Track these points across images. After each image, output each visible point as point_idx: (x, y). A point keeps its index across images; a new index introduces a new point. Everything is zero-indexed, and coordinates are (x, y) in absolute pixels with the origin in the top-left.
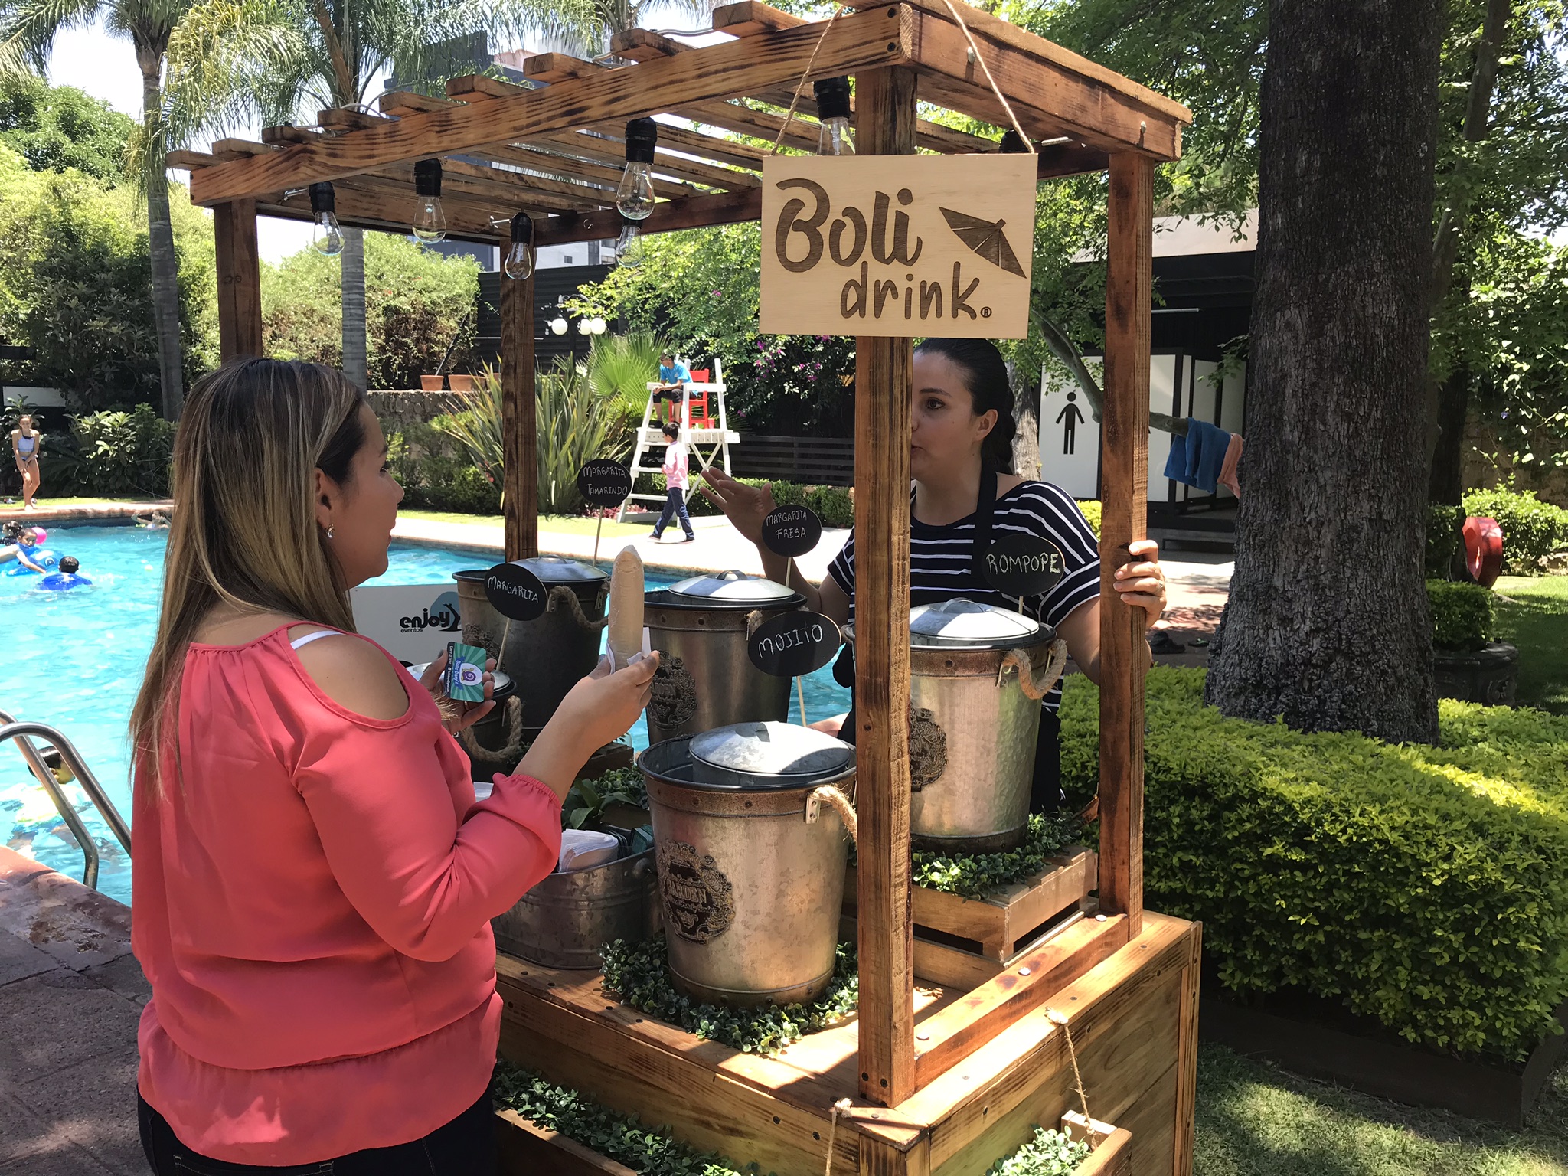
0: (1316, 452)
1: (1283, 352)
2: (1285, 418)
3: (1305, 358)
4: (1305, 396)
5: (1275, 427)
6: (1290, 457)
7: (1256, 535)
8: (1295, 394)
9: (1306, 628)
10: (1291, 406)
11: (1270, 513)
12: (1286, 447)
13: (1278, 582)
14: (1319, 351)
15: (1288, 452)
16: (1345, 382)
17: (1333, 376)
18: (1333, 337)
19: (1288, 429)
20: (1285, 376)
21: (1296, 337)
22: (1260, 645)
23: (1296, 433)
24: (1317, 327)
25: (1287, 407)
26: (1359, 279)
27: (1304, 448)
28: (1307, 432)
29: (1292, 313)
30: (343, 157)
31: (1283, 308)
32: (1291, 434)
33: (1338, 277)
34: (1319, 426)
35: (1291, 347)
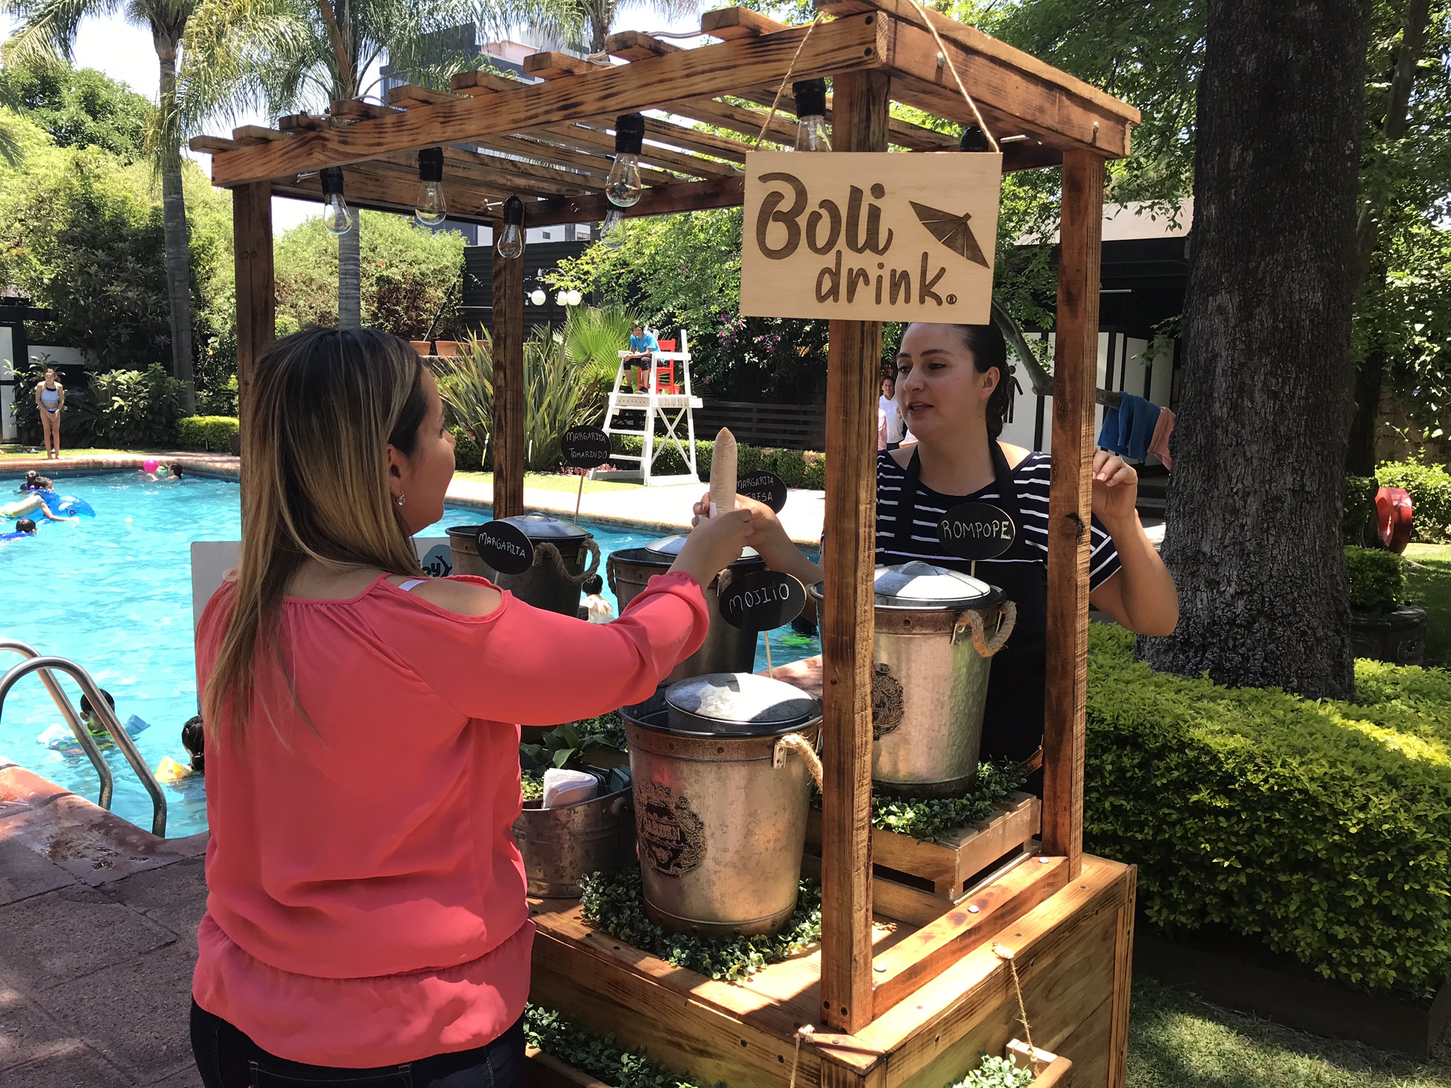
0: (1243, 427)
1: (1214, 334)
2: (1216, 395)
3: (1234, 340)
4: (1234, 375)
5: (1206, 404)
6: (1219, 432)
7: (1186, 503)
8: (1224, 373)
9: (1232, 590)
10: (1221, 384)
11: (1199, 483)
12: (1215, 423)
13: (1206, 548)
14: (1249, 334)
15: (1217, 427)
16: (1271, 363)
17: (1260, 358)
18: (1261, 321)
19: (1217, 405)
20: (1216, 356)
21: (1227, 320)
22: (1188, 606)
23: (1225, 410)
24: (1246, 309)
25: (1217, 385)
26: (1287, 267)
27: (1233, 424)
28: (1235, 408)
29: (1223, 298)
30: (353, 144)
31: (1214, 293)
32: (1220, 410)
33: (1267, 265)
34: (1247, 403)
35: (1222, 329)
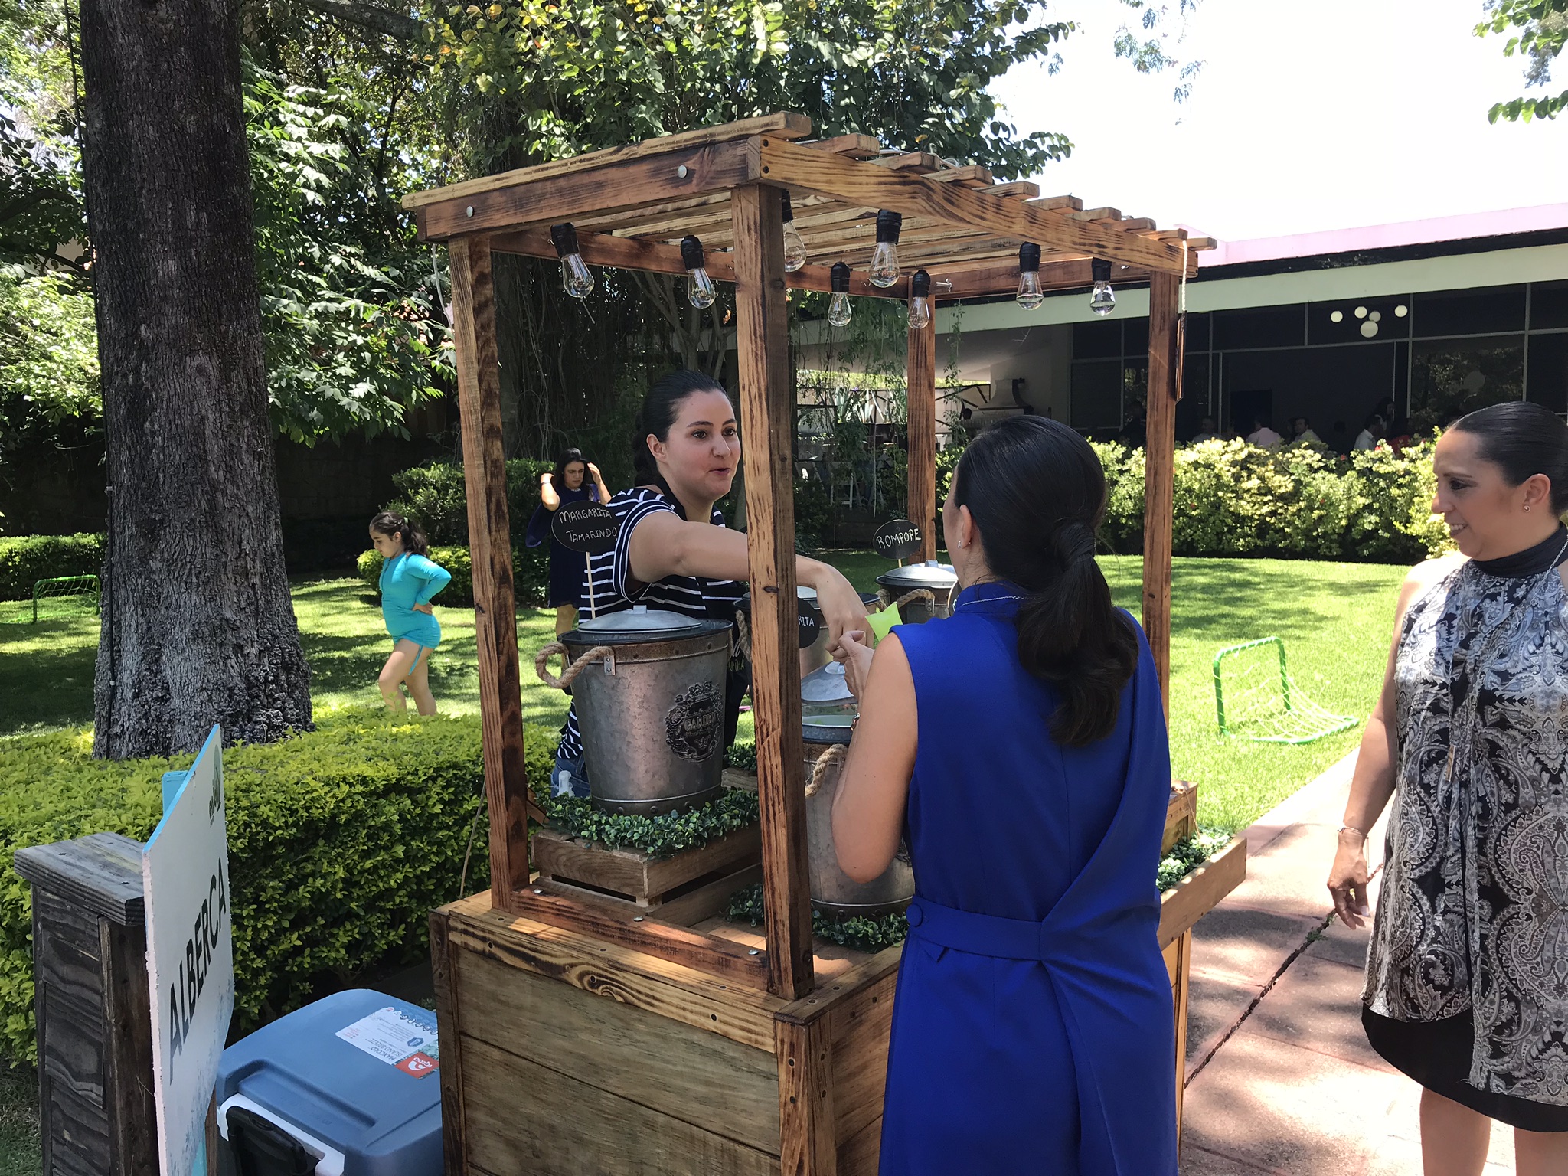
0: (238, 489)
1: (197, 395)
2: (209, 458)
3: (219, 402)
4: (224, 438)
6: (219, 495)
7: (200, 573)
8: (214, 436)
9: (255, 651)
10: (214, 448)
12: (214, 486)
13: (229, 615)
15: (217, 491)
17: (242, 422)
19: (213, 469)
21: (208, 382)
23: (221, 473)
24: (225, 370)
25: (209, 448)
27: (230, 486)
28: (229, 469)
32: (218, 474)
34: (238, 465)
35: (205, 391)
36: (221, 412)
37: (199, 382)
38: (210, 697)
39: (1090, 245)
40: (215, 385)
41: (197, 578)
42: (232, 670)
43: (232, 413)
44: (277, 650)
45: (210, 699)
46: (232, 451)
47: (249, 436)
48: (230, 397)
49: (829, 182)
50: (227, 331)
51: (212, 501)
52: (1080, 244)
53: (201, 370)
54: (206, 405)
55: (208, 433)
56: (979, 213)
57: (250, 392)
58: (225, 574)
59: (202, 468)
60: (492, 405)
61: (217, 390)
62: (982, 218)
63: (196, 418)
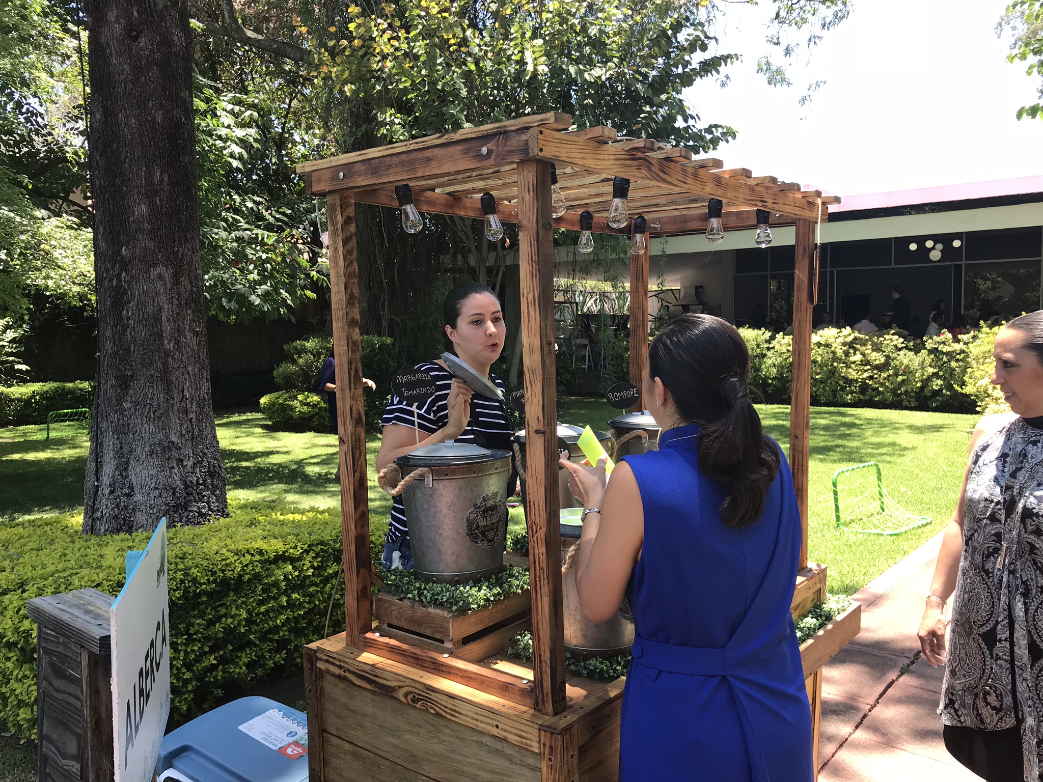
0: (183, 355)
1: (157, 293)
2: (164, 335)
3: (172, 298)
4: (174, 321)
6: (170, 359)
7: (156, 411)
8: (168, 319)
9: (191, 463)
10: (167, 328)
11: (162, 396)
12: (167, 354)
13: (174, 439)
16: (193, 313)
17: (186, 311)
18: (185, 286)
19: (166, 342)
20: (161, 309)
21: (165, 284)
22: (170, 480)
23: (171, 344)
24: (176, 278)
25: (164, 328)
27: (177, 353)
28: (177, 342)
29: (161, 269)
31: (155, 265)
32: (168, 345)
33: (183, 250)
35: (162, 291)
36: (172, 304)
37: (159, 284)
38: (160, 494)
39: (756, 200)
40: (169, 286)
41: (154, 414)
42: (175, 476)
43: (180, 306)
44: (205, 463)
45: (160, 495)
46: (179, 330)
47: (190, 320)
48: (179, 294)
49: (583, 158)
50: (178, 251)
51: (165, 364)
52: (750, 200)
53: (160, 277)
54: (163, 300)
55: (164, 318)
56: (682, 179)
57: (192, 291)
58: (172, 412)
59: (159, 341)
60: (353, 304)
61: (171, 290)
62: (685, 183)
63: (156, 308)
